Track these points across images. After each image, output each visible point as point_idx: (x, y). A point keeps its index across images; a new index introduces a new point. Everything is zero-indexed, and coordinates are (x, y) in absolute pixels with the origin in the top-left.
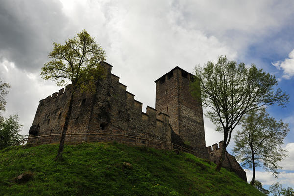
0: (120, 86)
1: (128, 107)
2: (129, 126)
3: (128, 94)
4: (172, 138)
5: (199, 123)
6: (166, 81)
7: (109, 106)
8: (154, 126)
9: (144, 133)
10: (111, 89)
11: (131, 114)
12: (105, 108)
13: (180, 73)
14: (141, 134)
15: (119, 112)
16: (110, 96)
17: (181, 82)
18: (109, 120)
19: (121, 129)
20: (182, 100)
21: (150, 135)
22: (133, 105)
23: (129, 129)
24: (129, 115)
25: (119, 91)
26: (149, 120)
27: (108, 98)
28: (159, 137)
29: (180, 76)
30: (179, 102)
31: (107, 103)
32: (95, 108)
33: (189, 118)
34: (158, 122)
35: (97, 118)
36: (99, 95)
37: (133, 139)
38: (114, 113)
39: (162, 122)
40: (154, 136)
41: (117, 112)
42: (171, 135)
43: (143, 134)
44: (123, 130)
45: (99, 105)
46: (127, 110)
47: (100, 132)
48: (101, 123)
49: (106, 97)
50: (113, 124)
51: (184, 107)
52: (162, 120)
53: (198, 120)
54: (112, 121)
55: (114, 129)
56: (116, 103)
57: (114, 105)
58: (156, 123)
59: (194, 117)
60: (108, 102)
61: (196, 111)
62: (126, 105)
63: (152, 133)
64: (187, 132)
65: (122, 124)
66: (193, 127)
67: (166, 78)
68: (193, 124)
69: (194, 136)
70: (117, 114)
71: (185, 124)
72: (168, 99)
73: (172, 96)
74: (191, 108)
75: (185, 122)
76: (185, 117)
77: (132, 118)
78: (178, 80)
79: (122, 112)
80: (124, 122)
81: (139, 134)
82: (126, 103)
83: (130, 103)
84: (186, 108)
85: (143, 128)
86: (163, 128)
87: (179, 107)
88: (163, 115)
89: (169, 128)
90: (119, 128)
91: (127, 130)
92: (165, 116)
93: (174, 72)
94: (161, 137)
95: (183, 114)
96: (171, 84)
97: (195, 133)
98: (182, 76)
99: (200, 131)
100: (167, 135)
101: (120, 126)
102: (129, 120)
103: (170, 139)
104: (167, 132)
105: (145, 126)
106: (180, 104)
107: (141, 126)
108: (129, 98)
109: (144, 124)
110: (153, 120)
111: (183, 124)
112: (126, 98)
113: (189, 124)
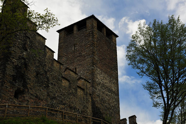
0: (38, 38)
1: (47, 68)
2: (48, 95)
3: (48, 50)
4: (92, 111)
5: (114, 92)
6: (75, 32)
7: (26, 65)
8: (75, 95)
9: (64, 104)
10: (28, 40)
11: (50, 78)
12: (20, 68)
13: (95, 24)
14: (61, 106)
15: (37, 75)
16: (26, 50)
17: (96, 36)
18: (25, 85)
19: (39, 99)
20: (97, 61)
21: (71, 108)
22: (52, 65)
23: (49, 99)
24: (48, 78)
25: (37, 44)
26: (70, 87)
27: (25, 53)
28: (80, 110)
29: (96, 29)
30: (93, 64)
31: (23, 61)
32: (8, 66)
33: (103, 85)
34: (79, 90)
35: (10, 82)
36: (13, 49)
37: (52, 112)
38: (31, 75)
39: (83, 90)
40: (75, 108)
41: (35, 74)
42: (92, 108)
43: (63, 106)
44: (42, 100)
45: (13, 63)
46: (46, 72)
47: (14, 103)
48: (16, 89)
49: (22, 52)
50: (30, 90)
51: (99, 70)
52: (82, 87)
53: (113, 88)
54: (29, 86)
55: (31, 98)
56: (34, 60)
57: (31, 64)
58: (76, 90)
59: (108, 85)
60: (24, 59)
61: (111, 76)
62: (45, 65)
63: (72, 105)
64: (101, 104)
65: (41, 91)
66: (107, 97)
67: (75, 28)
68: (107, 93)
69: (109, 109)
70: (35, 77)
71: (99, 92)
72: (76, 58)
73: (83, 54)
74: (106, 73)
75: (99, 89)
76: (100, 84)
77: (52, 84)
78: (93, 33)
79: (41, 75)
80: (43, 89)
81: (59, 105)
82: (45, 62)
83: (49, 63)
84: (101, 71)
85: (63, 97)
86: (84, 98)
87: (93, 69)
88: (83, 80)
89: (90, 98)
90: (37, 97)
91: (46, 100)
92: (86, 82)
93: (87, 21)
94: (82, 110)
95: (97, 79)
96: (83, 37)
97: (110, 105)
98: (97, 29)
99: (115, 103)
100: (87, 108)
101: (38, 94)
102: (48, 86)
103: (91, 113)
104: (87, 103)
105: (65, 94)
106: (94, 66)
107: (61, 94)
108: (48, 55)
109: (64, 92)
110: (74, 87)
111: (97, 92)
112: (45, 55)
113: (103, 93)
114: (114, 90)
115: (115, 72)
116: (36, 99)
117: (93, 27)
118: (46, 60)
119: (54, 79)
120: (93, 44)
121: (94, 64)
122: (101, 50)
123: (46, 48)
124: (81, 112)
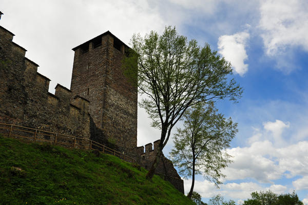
0: (15, 49)
1: (26, 82)
2: (25, 112)
3: (28, 63)
4: (91, 133)
5: (131, 115)
6: (90, 50)
8: (66, 114)
9: (49, 124)
11: (30, 94)
13: (111, 42)
14: (44, 126)
15: (10, 90)
17: (111, 54)
19: (11, 116)
20: (110, 80)
21: (59, 128)
22: (34, 79)
23: (26, 117)
24: (26, 95)
25: (12, 56)
26: (59, 105)
28: (72, 131)
29: (112, 47)
33: (118, 107)
34: (72, 109)
37: (31, 132)
39: (79, 109)
40: (65, 129)
41: (6, 88)
42: (91, 129)
43: (47, 126)
44: (15, 118)
46: (23, 87)
51: (112, 90)
52: (78, 106)
53: (130, 110)
58: (69, 109)
59: (124, 106)
61: (128, 97)
62: (23, 79)
63: (62, 125)
64: (113, 126)
65: (14, 108)
66: (122, 119)
67: (91, 46)
68: (122, 115)
69: (122, 132)
70: (6, 92)
71: (111, 114)
72: (90, 77)
73: (97, 73)
74: (122, 94)
75: (112, 111)
76: (113, 105)
77: (32, 100)
78: (107, 51)
79: (15, 90)
80: (17, 105)
81: (41, 124)
82: (23, 76)
83: (30, 77)
84: (115, 92)
85: (47, 116)
86: (79, 118)
87: (105, 90)
88: (80, 99)
89: (88, 118)
90: (7, 114)
91: (22, 118)
92: (84, 101)
93: (103, 38)
94: (76, 131)
95: (110, 101)
96: (98, 55)
97: (125, 128)
98: (114, 46)
99: (131, 126)
100: (84, 129)
101: (10, 111)
102: (26, 103)
103: (89, 135)
104: (84, 124)
105: (51, 113)
106: (107, 86)
107: (45, 113)
108: (28, 68)
109: (50, 110)
110: (65, 106)
111: (109, 114)
112: (24, 68)
113: (117, 115)
114: (131, 112)
115: (134, 93)
116: (6, 116)
117: (108, 44)
118: (25, 74)
119: (35, 96)
120: (107, 63)
121: (106, 84)
122: (117, 69)
123: (26, 61)
124: (74, 133)
